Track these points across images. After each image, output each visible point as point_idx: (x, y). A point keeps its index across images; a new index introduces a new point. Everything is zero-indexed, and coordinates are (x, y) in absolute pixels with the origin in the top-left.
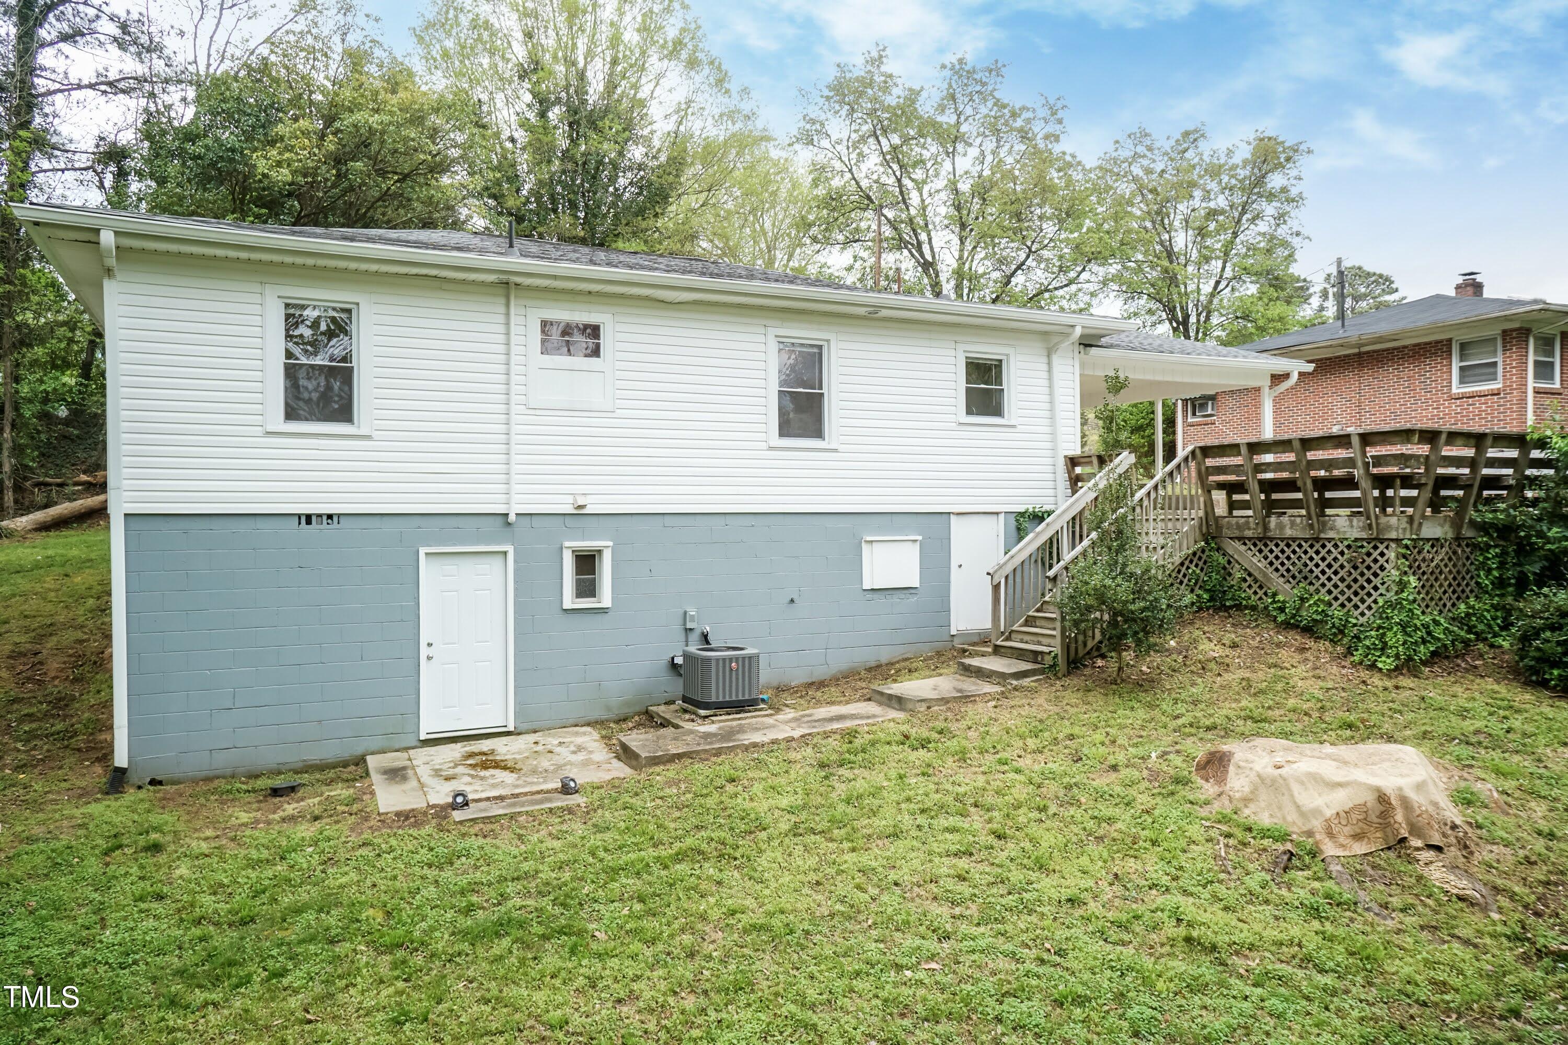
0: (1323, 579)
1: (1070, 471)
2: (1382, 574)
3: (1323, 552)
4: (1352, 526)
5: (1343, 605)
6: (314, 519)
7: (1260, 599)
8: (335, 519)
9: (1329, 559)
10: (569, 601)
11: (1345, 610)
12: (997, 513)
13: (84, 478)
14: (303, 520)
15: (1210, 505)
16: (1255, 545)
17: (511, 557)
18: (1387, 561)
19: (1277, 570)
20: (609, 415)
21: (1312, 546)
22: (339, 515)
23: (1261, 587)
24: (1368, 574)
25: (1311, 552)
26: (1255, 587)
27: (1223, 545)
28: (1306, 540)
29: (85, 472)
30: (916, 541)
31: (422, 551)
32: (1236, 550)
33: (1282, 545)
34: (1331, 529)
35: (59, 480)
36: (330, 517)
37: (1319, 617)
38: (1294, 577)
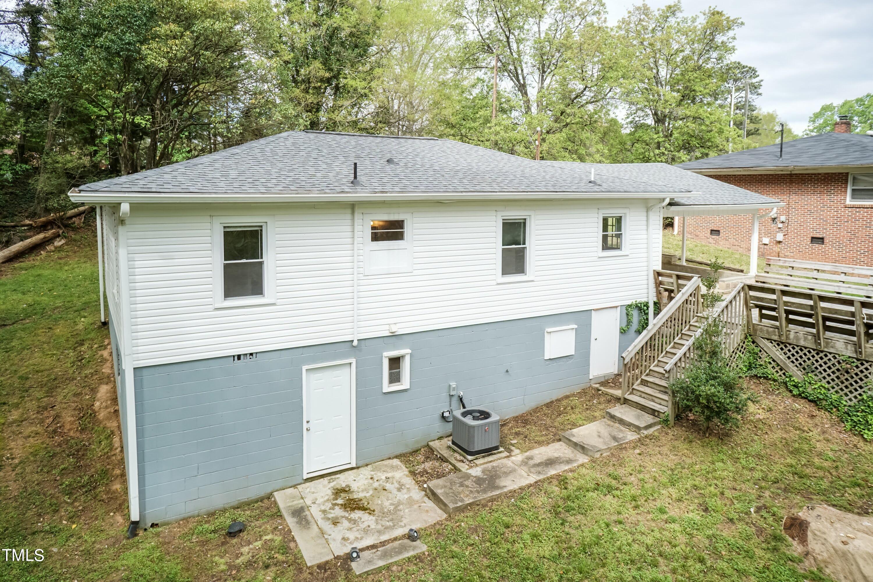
0: (825, 374)
1: (656, 279)
2: (865, 380)
3: (825, 359)
4: (847, 349)
5: (837, 392)
6: (242, 357)
7: (780, 376)
8: (254, 355)
9: (829, 364)
10: (387, 387)
11: (839, 395)
12: (616, 307)
13: (27, 222)
14: (236, 358)
15: (749, 317)
16: (778, 345)
17: (354, 366)
18: (870, 373)
19: (793, 362)
20: (409, 274)
21: (818, 354)
22: (256, 353)
23: (781, 369)
24: (856, 378)
25: (817, 358)
26: (777, 369)
27: (756, 340)
28: (814, 350)
29: (27, 217)
30: (573, 329)
31: (304, 368)
32: (766, 345)
33: (797, 349)
34: (832, 347)
35: (12, 224)
36: (251, 354)
37: (821, 397)
38: (804, 369)
